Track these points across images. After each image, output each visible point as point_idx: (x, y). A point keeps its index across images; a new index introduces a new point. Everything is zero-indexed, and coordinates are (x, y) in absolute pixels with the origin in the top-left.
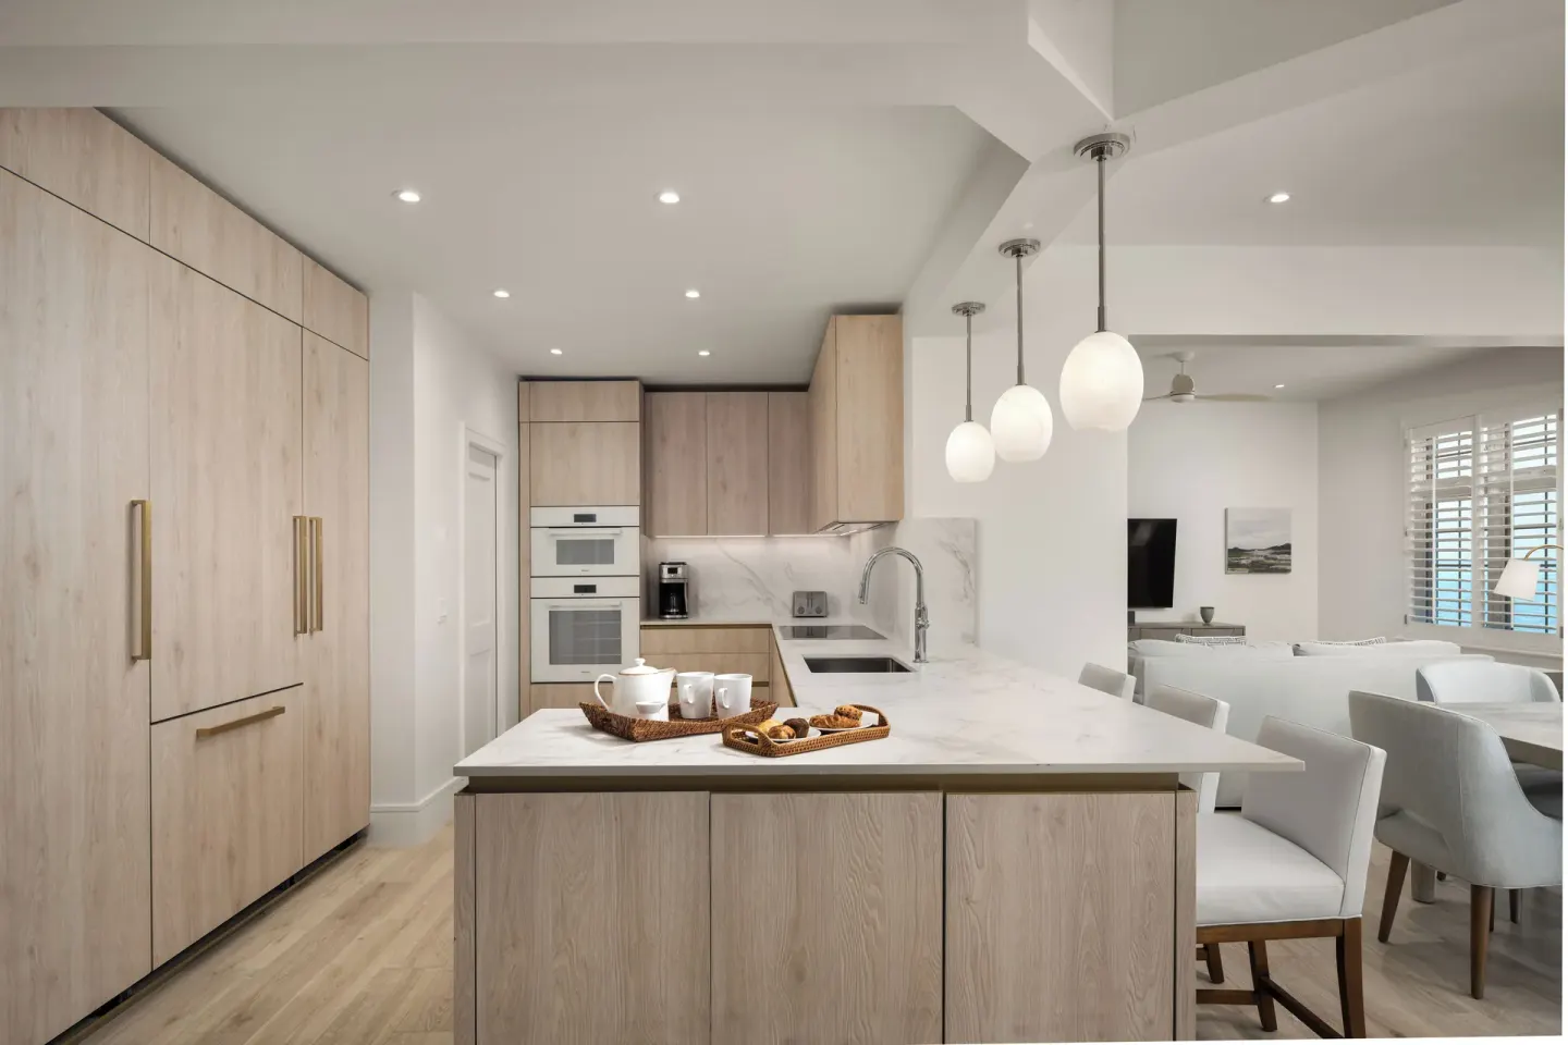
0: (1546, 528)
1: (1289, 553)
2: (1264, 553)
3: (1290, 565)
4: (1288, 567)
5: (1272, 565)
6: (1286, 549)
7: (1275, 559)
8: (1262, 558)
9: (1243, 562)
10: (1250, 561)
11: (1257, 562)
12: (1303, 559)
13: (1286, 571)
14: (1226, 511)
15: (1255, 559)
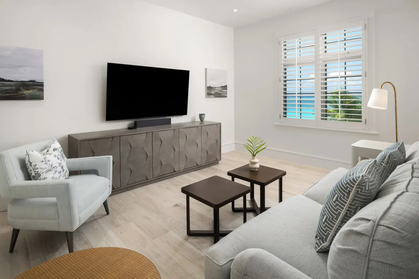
0: (345, 77)
1: (226, 89)
2: (219, 89)
3: (227, 94)
4: (226, 95)
5: (221, 94)
6: (225, 87)
7: (222, 92)
8: (218, 91)
9: (212, 93)
10: (214, 92)
11: (217, 93)
12: (230, 92)
13: (226, 97)
14: (206, 69)
15: (216, 91)
